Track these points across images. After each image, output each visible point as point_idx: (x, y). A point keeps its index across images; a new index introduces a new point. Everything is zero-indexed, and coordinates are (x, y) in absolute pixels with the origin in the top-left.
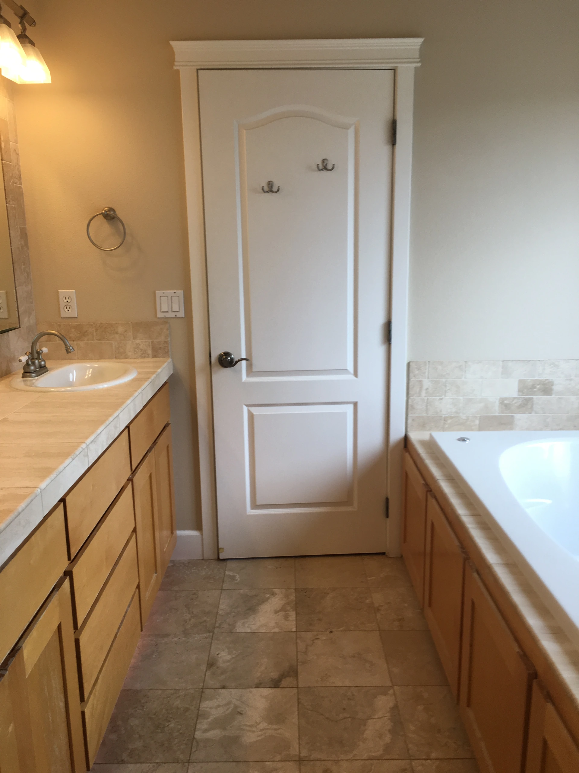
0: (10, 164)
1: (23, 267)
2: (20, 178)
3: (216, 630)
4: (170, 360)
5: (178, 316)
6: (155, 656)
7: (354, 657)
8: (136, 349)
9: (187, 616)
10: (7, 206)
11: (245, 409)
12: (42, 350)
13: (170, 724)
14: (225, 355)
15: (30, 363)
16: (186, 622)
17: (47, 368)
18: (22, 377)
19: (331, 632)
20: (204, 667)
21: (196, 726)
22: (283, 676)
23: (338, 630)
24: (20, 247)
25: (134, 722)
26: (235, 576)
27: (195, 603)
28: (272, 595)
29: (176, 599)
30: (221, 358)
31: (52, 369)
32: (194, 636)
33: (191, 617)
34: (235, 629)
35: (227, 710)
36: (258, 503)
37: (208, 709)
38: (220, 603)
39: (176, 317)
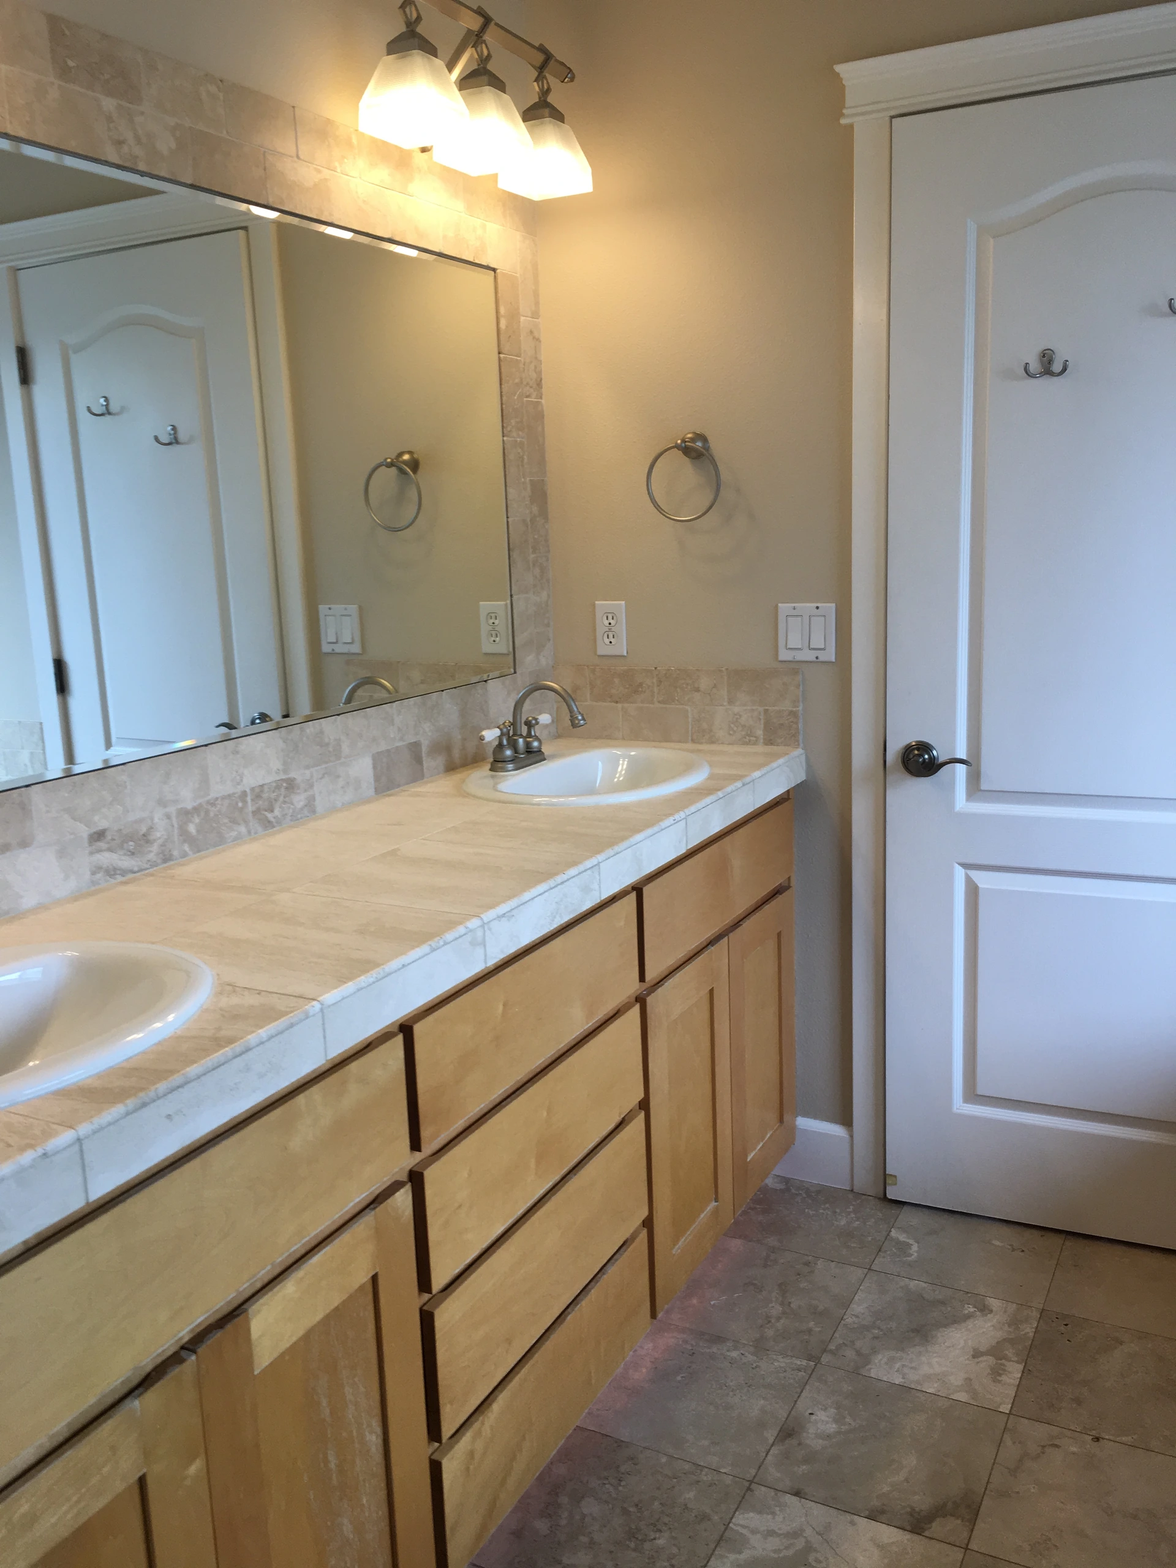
0: (517, 360)
1: (533, 556)
2: (539, 384)
3: (825, 1359)
4: (799, 751)
5: (821, 659)
6: (682, 1377)
7: (1135, 1517)
8: (732, 725)
9: (776, 1309)
10: (503, 440)
11: (960, 873)
12: (536, 719)
13: (659, 1538)
14: (918, 749)
15: (505, 742)
16: (769, 1322)
17: (543, 753)
18: (490, 770)
19: (1097, 1439)
20: (770, 1435)
21: (708, 1562)
22: (939, 1511)
23: (1118, 1439)
24: (528, 520)
25: (591, 1507)
26: (909, 1246)
27: (802, 1286)
28: (981, 1311)
29: (765, 1266)
30: (909, 754)
31: (553, 757)
32: (774, 1357)
33: (784, 1313)
34: (868, 1367)
35: (787, 1548)
36: (979, 1092)
37: (744, 1531)
38: (856, 1298)
39: (817, 661)
